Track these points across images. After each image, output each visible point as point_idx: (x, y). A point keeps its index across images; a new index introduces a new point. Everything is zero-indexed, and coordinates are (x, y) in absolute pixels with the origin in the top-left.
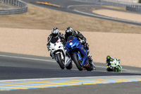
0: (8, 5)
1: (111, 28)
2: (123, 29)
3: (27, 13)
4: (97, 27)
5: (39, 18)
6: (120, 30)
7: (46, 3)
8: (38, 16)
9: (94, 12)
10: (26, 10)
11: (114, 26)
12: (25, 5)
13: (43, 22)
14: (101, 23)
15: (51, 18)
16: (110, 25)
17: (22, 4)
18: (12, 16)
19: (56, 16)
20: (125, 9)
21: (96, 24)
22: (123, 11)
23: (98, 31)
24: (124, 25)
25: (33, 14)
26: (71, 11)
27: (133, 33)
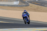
0: (23, 3)
3: (29, 6)
5: (33, 8)
7: (35, 3)
8: (33, 7)
10: (29, 5)
12: (28, 3)
13: (34, 9)
15: (37, 8)
17: (27, 3)
18: (24, 7)
19: (38, 7)
25: (31, 6)
26: (44, 6)
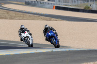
1: (15, 17)
2: (23, 17)
4: (5, 16)
6: (21, 18)
9: (3, 6)
11: (17, 15)
14: (8, 13)
16: (14, 15)
20: (24, 3)
21: (4, 14)
22: (23, 5)
23: (6, 18)
24: (24, 15)
27: (30, 20)
